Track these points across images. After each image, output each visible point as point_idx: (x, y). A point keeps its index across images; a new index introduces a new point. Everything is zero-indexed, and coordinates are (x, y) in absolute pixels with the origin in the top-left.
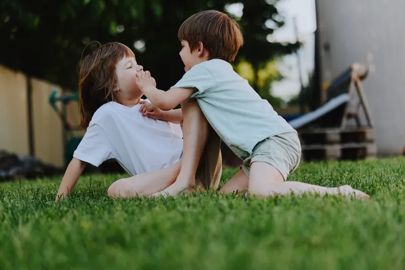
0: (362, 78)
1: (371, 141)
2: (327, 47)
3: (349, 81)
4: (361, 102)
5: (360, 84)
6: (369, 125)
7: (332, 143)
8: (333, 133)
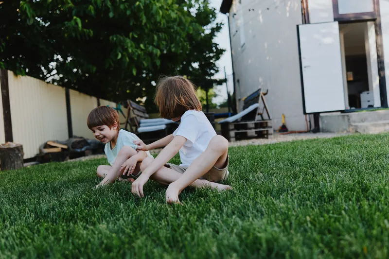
0: (265, 94)
1: (271, 127)
2: (238, 81)
3: (259, 96)
4: (265, 107)
5: (264, 97)
6: (270, 119)
7: (251, 129)
8: (251, 124)
